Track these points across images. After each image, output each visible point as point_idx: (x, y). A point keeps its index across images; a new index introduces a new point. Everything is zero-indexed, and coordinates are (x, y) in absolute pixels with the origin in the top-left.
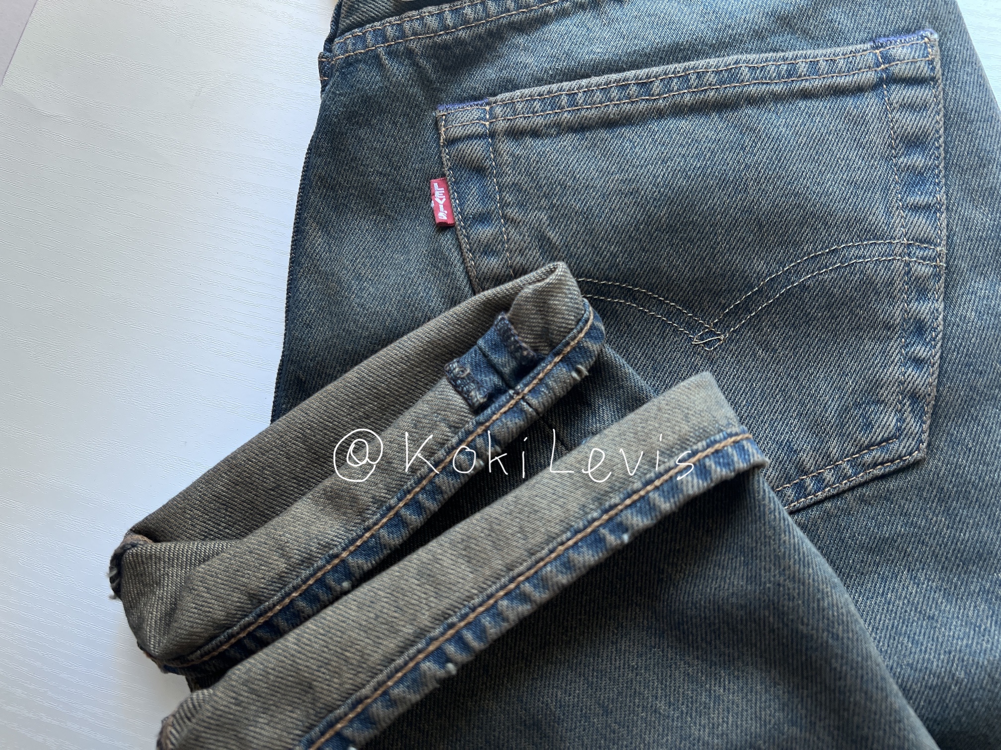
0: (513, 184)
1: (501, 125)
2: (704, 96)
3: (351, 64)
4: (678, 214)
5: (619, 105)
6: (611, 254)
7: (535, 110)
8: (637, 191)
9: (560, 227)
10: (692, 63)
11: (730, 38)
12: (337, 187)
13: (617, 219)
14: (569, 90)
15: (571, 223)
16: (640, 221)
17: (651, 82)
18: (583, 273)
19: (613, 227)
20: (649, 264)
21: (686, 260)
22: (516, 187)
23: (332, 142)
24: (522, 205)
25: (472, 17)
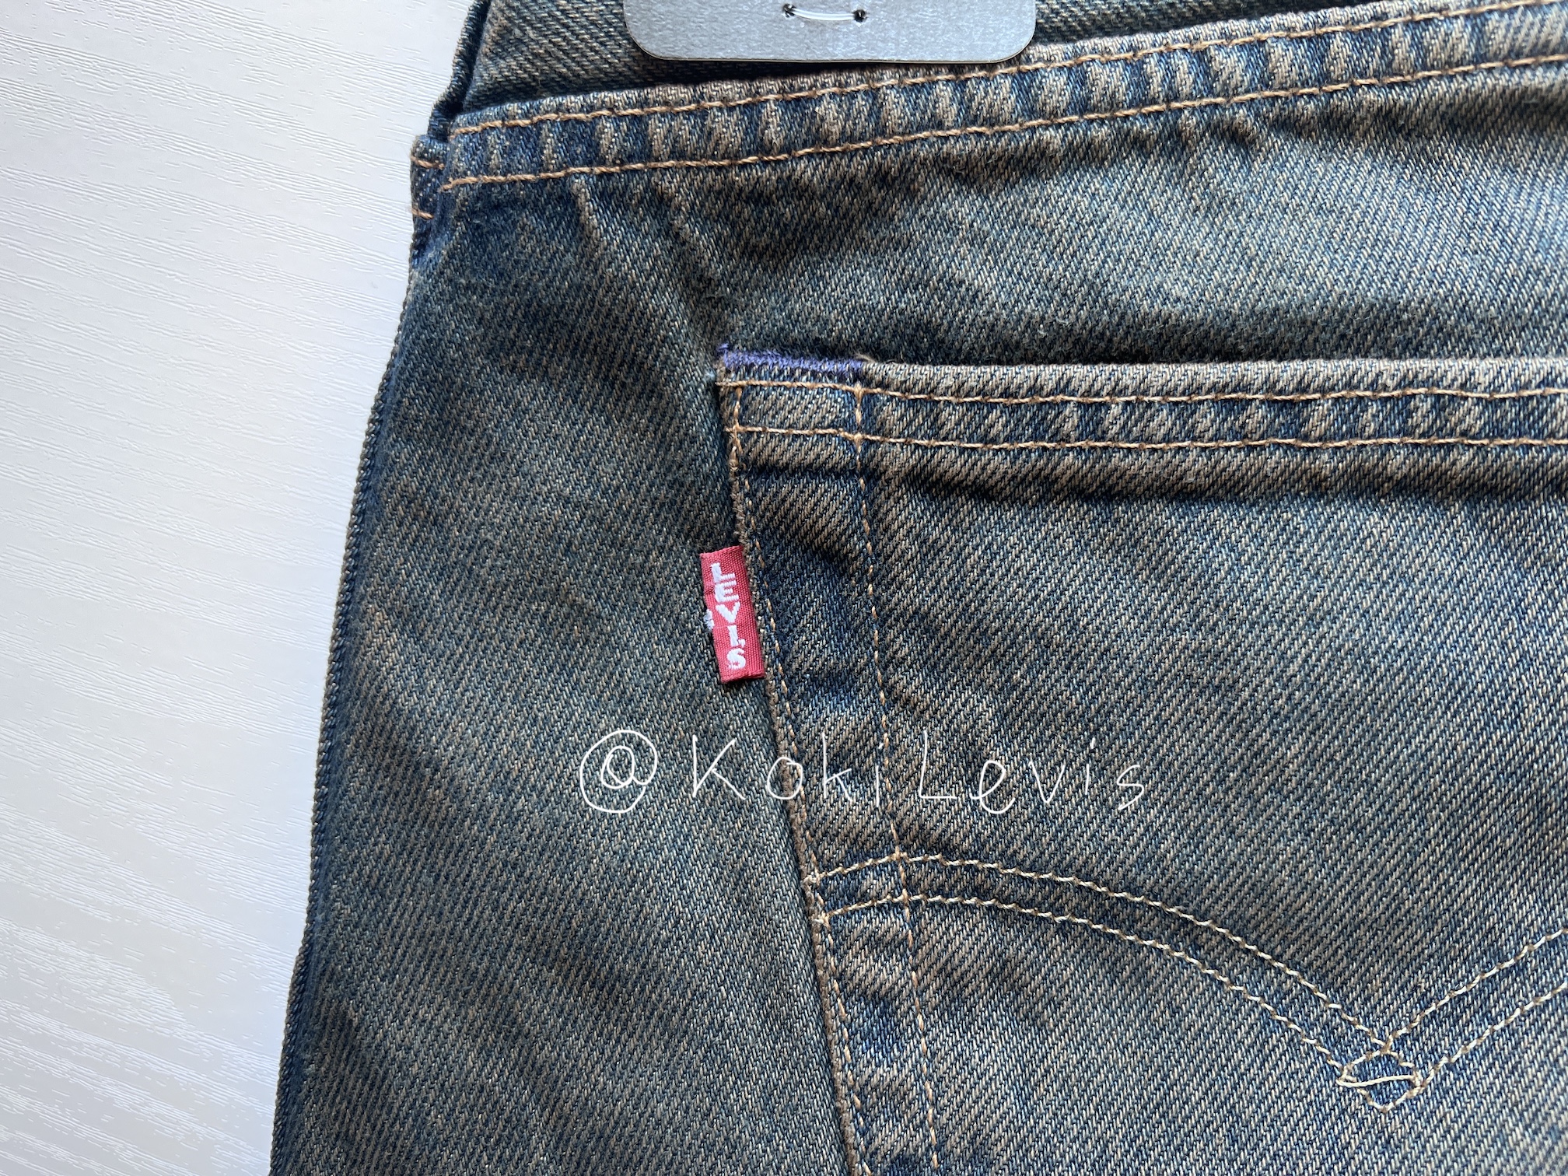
0: (916, 612)
1: (898, 457)
2: (1443, 459)
3: (498, 207)
4: (1331, 759)
5: (1213, 451)
6: (1147, 830)
7: (994, 431)
8: (1231, 687)
9: (1023, 741)
10: (1427, 365)
11: (1537, 305)
12: (450, 520)
13: (1173, 745)
14: (1088, 393)
15: (1053, 736)
16: (1231, 762)
17: (1308, 402)
18: (1070, 865)
19: (1160, 764)
20: (1243, 868)
21: (1340, 874)
22: (922, 622)
23: (442, 409)
24: (935, 666)
25: (836, 129)
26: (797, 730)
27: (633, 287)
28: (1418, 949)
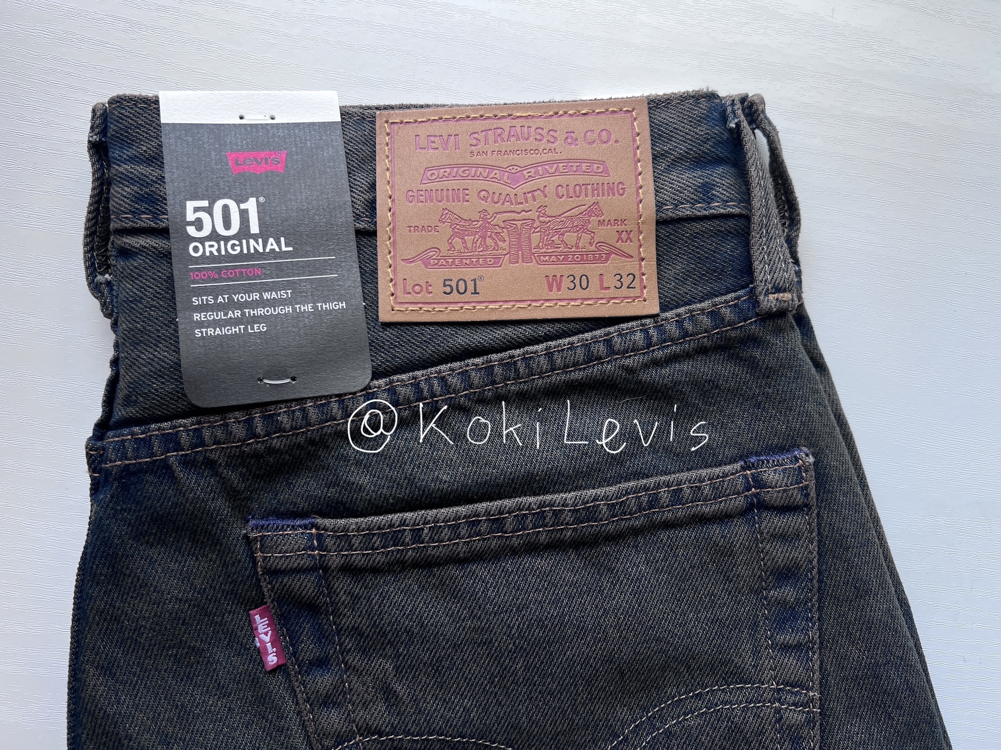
1: (335, 560)
2: (561, 534)
3: (134, 474)
4: (535, 667)
5: (469, 542)
6: (464, 709)
7: (376, 545)
8: (490, 642)
9: (407, 678)
10: (548, 497)
12: (123, 617)
13: (470, 670)
14: (414, 524)
15: (419, 674)
16: (495, 674)
17: (504, 518)
18: (434, 731)
19: (466, 679)
20: (507, 718)
21: (547, 714)
22: (356, 631)
23: (114, 567)
24: (365, 650)
25: (288, 426)
26: (305, 687)
27: (203, 500)
28: (584, 739)
